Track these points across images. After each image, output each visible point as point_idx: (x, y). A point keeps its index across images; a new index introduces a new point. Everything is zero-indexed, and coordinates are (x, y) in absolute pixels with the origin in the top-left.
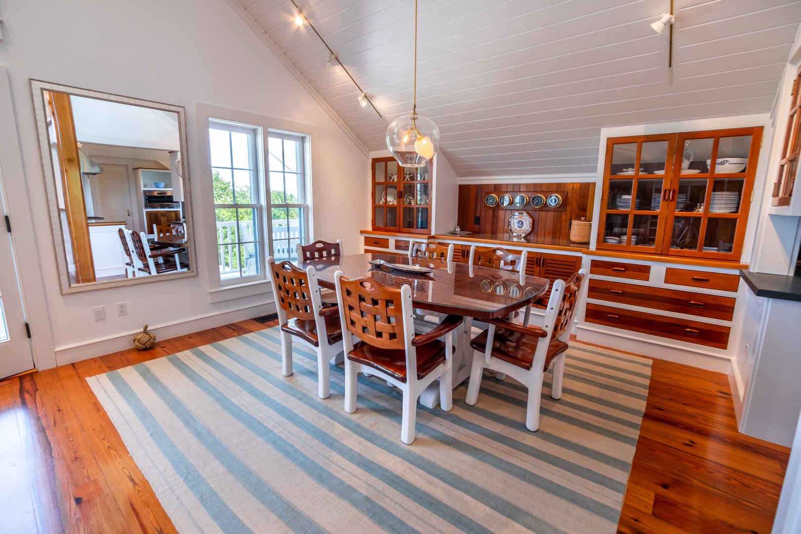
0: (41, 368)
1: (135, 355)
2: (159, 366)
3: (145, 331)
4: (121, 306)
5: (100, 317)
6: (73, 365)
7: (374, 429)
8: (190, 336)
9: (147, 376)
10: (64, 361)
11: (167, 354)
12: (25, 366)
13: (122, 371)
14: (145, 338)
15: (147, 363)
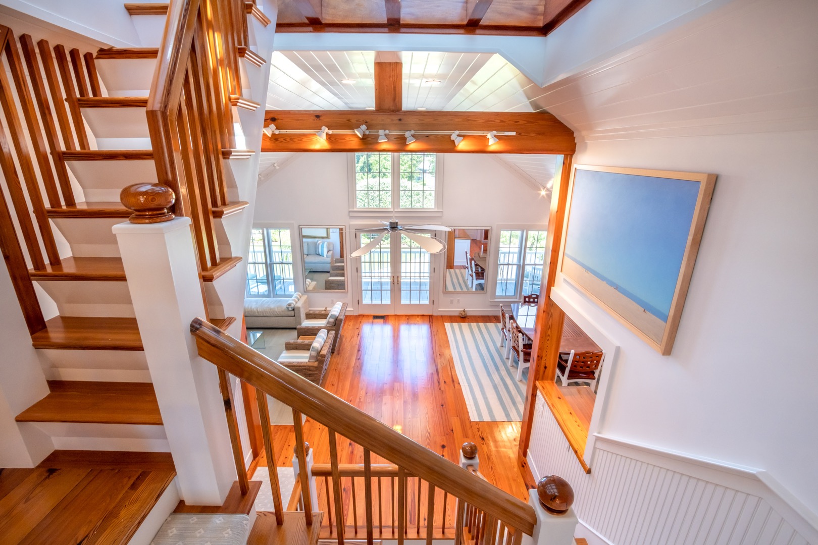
0: (434, 315)
1: (459, 319)
2: (465, 325)
3: (464, 311)
4: (458, 300)
5: (452, 302)
6: (442, 316)
7: (512, 373)
8: (479, 317)
9: (460, 328)
10: (440, 314)
11: (469, 322)
12: (430, 313)
13: (454, 324)
14: (463, 314)
15: (462, 324)
